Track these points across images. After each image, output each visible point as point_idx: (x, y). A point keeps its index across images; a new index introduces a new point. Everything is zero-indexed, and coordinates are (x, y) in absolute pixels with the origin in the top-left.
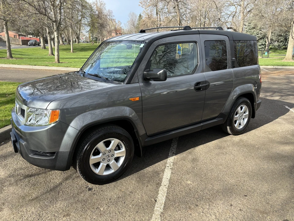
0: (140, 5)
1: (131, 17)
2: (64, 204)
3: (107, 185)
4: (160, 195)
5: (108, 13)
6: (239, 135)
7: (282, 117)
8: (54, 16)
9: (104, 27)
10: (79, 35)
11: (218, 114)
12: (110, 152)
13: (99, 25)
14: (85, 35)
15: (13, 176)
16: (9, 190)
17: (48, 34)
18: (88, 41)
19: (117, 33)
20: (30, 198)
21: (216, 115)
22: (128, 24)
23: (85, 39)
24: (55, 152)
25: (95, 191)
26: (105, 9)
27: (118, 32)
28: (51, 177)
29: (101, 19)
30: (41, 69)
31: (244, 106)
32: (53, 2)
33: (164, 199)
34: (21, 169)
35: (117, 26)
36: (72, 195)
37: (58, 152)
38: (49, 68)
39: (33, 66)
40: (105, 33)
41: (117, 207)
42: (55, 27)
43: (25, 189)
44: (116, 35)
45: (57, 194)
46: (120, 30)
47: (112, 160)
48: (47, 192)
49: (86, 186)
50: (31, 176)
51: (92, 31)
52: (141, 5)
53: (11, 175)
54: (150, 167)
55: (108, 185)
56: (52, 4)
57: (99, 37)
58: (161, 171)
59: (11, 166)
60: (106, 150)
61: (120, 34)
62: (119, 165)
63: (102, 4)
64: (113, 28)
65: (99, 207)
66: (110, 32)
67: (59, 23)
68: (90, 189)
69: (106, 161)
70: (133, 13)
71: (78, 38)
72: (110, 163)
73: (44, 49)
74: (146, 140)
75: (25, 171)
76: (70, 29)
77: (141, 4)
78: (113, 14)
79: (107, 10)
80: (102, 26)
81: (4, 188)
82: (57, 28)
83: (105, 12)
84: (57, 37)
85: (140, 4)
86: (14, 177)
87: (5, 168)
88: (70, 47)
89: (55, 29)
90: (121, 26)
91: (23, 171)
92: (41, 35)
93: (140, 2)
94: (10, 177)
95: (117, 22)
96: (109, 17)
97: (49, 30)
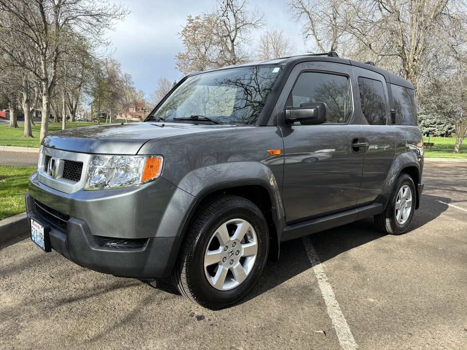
0: (176, 68)
1: (161, 85)
2: (163, 343)
3: (227, 309)
4: (334, 321)
5: (124, 78)
6: (403, 235)
7: (444, 212)
8: (44, 72)
9: (118, 98)
10: (75, 109)
11: (376, 196)
12: (234, 245)
13: (110, 94)
14: (84, 110)
15: (33, 302)
16: (33, 327)
17: (26, 102)
18: (90, 119)
19: (138, 108)
20: (86, 337)
21: (373, 198)
22: (155, 95)
23: (84, 116)
24: (148, 238)
25: (210, 320)
26: (120, 72)
27: (139, 106)
28: (112, 301)
29: (114, 85)
30: (19, 151)
31: (406, 187)
32: (44, 50)
33: (348, 327)
34: (44, 290)
35: (138, 98)
36: (169, 328)
37: (152, 239)
38: (33, 150)
39: (6, 147)
40: (119, 107)
41: (267, 344)
42: (44, 89)
43: (67, 324)
44: (136, 110)
45: (139, 328)
46: (142, 104)
47: (236, 263)
48: (116, 326)
49: (188, 312)
50: (71, 300)
51: (97, 104)
52: (179, 68)
53: (28, 301)
54: (290, 280)
55: (230, 309)
56: (42, 52)
57: (108, 112)
58: (313, 285)
59: (22, 287)
60: (230, 241)
61: (142, 109)
62: (247, 272)
63: (115, 64)
64: (131, 100)
65: (234, 345)
66: (126, 107)
67: (52, 83)
68: (200, 318)
69: (227, 261)
70: (165, 80)
71: (73, 113)
72: (234, 267)
73: (14, 128)
74: (285, 230)
75: (54, 293)
76: (63, 97)
77: (179, 66)
78: (132, 80)
79: (123, 73)
80: (115, 96)
81: (22, 324)
82: (47, 90)
83: (120, 76)
84: (47, 104)
85: (177, 66)
86: (34, 304)
87: (9, 291)
88: (60, 126)
89: (44, 92)
90: (144, 98)
91: (50, 294)
92: (12, 106)
93: (178, 63)
94: (26, 305)
95: (137, 91)
96: (125, 85)
97: (27, 97)
